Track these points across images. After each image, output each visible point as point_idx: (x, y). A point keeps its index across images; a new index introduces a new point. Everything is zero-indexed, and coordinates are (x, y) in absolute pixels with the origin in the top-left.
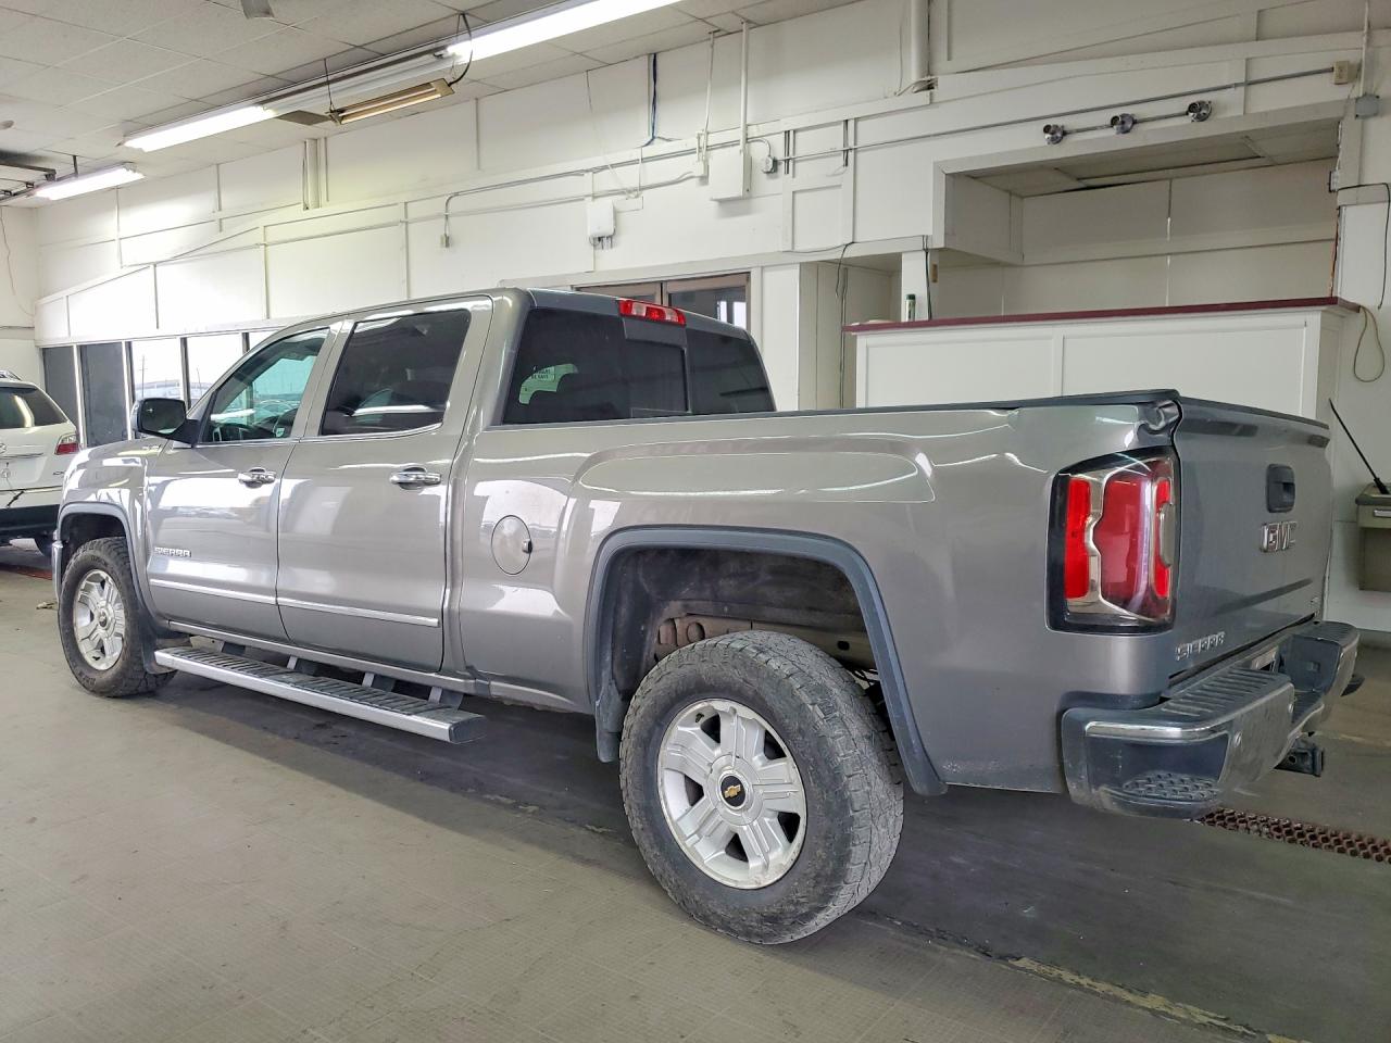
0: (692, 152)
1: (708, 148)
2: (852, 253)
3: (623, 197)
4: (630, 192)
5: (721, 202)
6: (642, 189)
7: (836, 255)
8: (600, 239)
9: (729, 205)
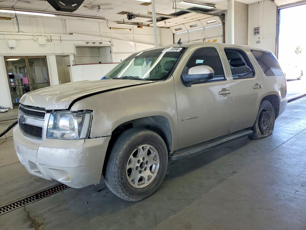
0: (33, 35)
1: (36, 35)
2: (64, 54)
3: (16, 41)
4: (18, 40)
5: (39, 44)
6: (21, 40)
7: (62, 54)
8: (12, 48)
9: (41, 45)
